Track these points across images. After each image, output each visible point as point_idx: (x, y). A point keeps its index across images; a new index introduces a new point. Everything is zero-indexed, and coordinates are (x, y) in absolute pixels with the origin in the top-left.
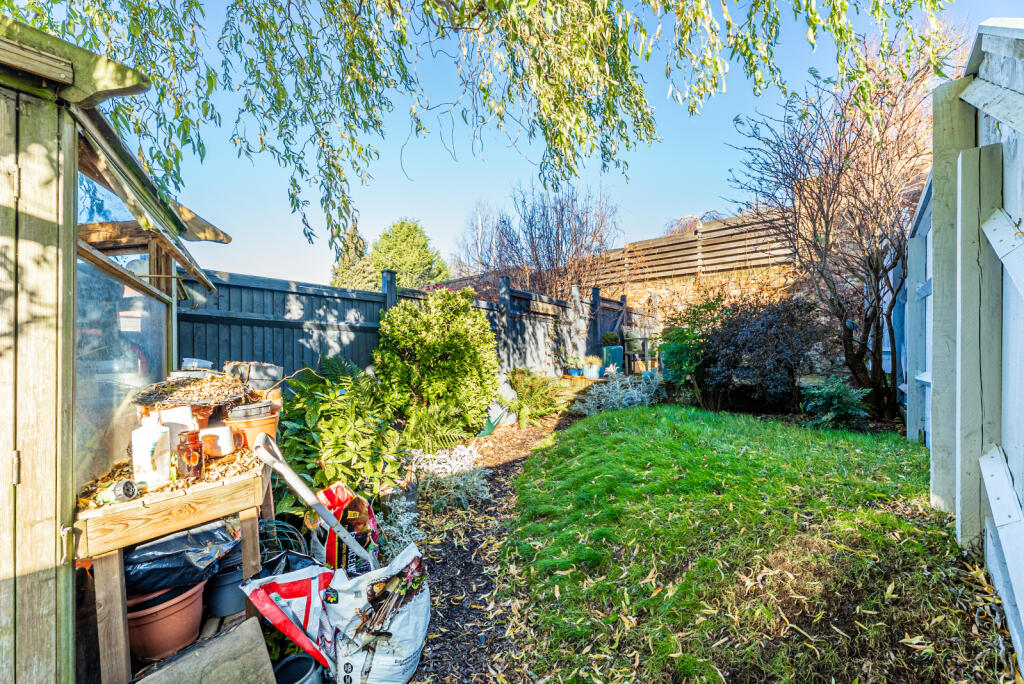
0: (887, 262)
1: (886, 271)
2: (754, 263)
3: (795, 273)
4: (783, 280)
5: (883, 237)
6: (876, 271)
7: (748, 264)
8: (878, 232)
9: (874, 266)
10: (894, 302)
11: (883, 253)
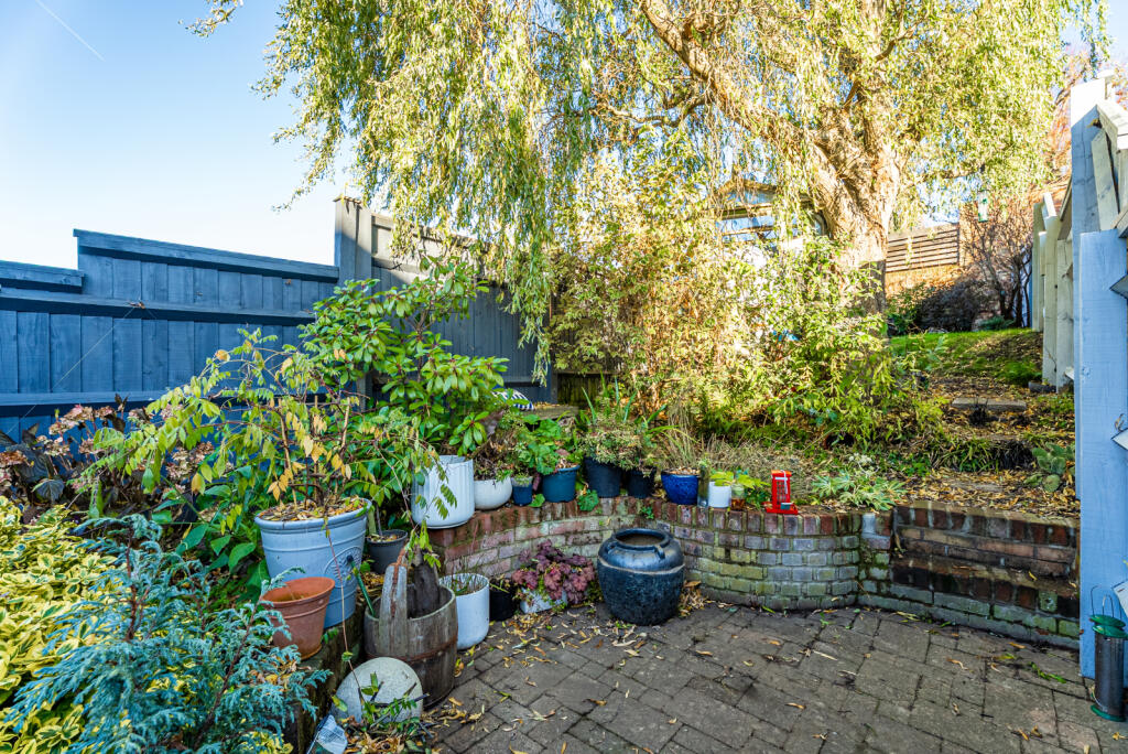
0: (1025, 260)
1: (1024, 265)
2: (926, 264)
3: (959, 270)
4: (950, 276)
5: (1022, 246)
6: (1018, 265)
7: (921, 265)
8: (1019, 244)
9: (1017, 263)
10: (1028, 280)
11: (1022, 255)
